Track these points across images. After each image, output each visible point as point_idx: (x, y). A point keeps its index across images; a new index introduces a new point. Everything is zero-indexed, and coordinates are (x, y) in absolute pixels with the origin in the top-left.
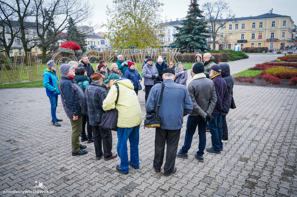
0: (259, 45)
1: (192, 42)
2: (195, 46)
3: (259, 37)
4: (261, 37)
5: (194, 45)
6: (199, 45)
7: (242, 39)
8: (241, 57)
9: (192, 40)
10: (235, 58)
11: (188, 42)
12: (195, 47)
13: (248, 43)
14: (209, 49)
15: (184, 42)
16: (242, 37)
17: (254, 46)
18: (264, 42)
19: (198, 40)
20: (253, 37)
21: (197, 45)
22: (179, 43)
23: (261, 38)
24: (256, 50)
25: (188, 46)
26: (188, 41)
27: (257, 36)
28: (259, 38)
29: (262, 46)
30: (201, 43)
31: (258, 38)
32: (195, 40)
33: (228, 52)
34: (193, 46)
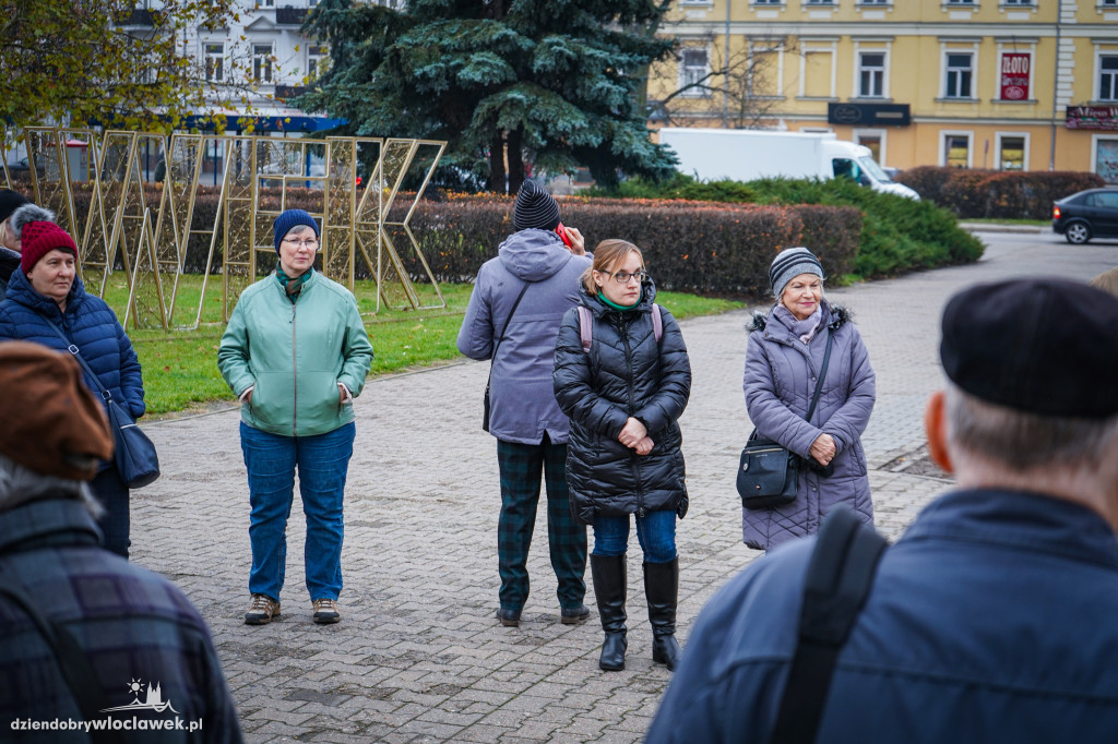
0: (1009, 153)
1: (515, 95)
2: (543, 126)
3: (1004, 88)
4: (1025, 89)
5: (535, 122)
6: (580, 121)
7: (865, 89)
8: (932, 249)
9: (512, 76)
10: (888, 254)
11: (479, 91)
12: (544, 134)
13: (920, 129)
14: (662, 165)
15: (441, 86)
16: (865, 76)
17: (972, 159)
18: (1046, 134)
19: (566, 79)
20: (959, 84)
21: (561, 124)
22: (386, 91)
23: (1025, 97)
24: (1013, 197)
25: (476, 123)
26: (477, 77)
27: (987, 74)
28: (1004, 97)
29: (1032, 161)
30: (597, 108)
31: (997, 95)
32: (543, 73)
33: (827, 197)
34: (521, 126)
